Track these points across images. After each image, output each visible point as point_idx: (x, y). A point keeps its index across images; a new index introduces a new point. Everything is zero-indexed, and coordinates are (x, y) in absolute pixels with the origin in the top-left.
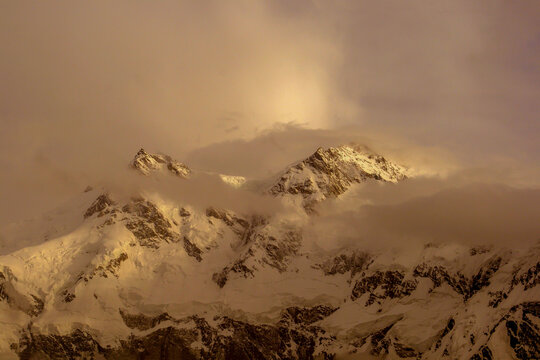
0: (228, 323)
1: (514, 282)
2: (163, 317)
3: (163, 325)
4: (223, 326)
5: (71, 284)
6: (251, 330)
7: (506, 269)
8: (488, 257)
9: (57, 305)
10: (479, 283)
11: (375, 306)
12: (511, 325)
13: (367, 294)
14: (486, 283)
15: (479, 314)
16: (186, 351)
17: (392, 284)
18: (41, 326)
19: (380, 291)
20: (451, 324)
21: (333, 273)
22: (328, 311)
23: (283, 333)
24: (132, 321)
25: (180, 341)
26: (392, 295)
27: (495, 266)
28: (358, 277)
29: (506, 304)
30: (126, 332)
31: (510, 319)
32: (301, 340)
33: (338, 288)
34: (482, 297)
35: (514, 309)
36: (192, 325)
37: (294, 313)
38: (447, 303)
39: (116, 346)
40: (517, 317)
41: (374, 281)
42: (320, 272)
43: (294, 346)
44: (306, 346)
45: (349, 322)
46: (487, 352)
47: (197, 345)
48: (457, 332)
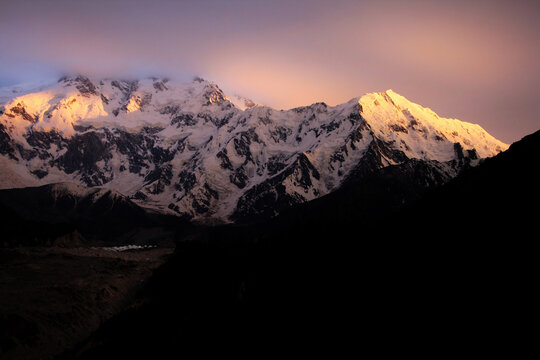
0: (118, 131)
1: (238, 123)
2: (90, 127)
3: (90, 130)
5: (50, 111)
6: (128, 135)
7: (235, 117)
8: (229, 112)
9: (44, 120)
10: (224, 122)
11: (180, 128)
12: (236, 140)
13: (177, 124)
14: (227, 122)
15: (223, 134)
16: (100, 142)
17: (188, 120)
18: (37, 128)
19: (183, 122)
20: (211, 138)
21: (164, 113)
22: (161, 129)
23: (141, 137)
24: (76, 128)
25: (97, 138)
26: (188, 124)
27: (231, 115)
28: (174, 116)
29: (235, 132)
30: (73, 132)
32: (148, 140)
33: (166, 119)
34: (225, 128)
35: (237, 134)
36: (103, 131)
37: (146, 129)
38: (210, 129)
39: (69, 138)
40: (239, 137)
41: (181, 118)
42: (158, 113)
43: (145, 143)
44: (151, 143)
45: (169, 134)
46: (225, 151)
47: (104, 140)
48: (214, 141)
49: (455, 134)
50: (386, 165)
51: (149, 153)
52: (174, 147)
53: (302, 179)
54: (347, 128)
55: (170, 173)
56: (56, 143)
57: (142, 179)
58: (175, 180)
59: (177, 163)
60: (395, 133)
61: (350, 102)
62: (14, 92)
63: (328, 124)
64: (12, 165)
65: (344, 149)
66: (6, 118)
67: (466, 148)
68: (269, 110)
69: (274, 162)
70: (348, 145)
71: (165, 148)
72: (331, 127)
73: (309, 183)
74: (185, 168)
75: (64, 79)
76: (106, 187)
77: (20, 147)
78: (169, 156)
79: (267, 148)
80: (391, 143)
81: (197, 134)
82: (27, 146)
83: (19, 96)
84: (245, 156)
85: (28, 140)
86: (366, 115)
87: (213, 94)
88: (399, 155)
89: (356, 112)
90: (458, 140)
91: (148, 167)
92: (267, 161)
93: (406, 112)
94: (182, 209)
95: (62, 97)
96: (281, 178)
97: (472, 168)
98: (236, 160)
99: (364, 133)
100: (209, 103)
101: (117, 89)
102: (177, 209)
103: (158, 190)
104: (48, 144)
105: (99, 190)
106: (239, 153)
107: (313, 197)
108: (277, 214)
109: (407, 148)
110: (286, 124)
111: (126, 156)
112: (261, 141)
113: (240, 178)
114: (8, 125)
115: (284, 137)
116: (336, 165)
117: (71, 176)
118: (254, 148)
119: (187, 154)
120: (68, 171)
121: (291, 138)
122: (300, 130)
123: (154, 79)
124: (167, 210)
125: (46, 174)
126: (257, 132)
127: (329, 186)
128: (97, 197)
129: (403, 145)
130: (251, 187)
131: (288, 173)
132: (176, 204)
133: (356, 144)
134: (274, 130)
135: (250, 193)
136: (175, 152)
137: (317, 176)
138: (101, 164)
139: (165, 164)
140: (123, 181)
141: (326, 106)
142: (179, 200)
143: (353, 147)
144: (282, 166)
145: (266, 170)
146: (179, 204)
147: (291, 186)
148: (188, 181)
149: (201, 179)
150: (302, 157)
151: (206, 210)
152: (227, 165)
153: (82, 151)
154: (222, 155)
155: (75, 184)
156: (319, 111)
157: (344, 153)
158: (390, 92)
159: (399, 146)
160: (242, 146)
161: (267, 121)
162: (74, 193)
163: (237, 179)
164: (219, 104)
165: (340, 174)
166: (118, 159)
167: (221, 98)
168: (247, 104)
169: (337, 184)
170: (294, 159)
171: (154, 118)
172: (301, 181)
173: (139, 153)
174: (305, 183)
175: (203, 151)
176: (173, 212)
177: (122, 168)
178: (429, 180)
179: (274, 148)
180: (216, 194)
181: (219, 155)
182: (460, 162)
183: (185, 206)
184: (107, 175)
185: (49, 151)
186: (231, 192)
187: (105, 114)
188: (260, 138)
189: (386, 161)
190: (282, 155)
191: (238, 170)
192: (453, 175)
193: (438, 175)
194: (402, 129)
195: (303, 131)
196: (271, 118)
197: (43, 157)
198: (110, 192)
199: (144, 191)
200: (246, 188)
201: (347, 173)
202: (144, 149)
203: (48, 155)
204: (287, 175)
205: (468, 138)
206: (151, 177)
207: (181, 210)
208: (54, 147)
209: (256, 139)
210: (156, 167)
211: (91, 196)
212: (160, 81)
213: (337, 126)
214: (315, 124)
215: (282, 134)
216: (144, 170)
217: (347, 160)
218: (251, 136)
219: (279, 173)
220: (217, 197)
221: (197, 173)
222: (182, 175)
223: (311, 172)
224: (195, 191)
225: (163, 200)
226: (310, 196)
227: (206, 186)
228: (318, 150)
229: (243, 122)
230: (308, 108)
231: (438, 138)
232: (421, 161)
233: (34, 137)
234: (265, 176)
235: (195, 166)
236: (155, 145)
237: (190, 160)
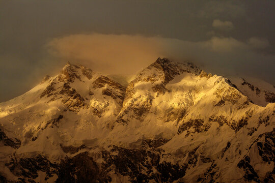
0: (115, 149)
1: (260, 122)
2: (82, 147)
3: (82, 150)
4: (113, 150)
6: (127, 152)
8: (246, 110)
12: (259, 144)
14: (246, 123)
16: (95, 163)
17: (198, 126)
19: (192, 129)
20: (229, 144)
21: (168, 121)
22: (166, 141)
23: (143, 152)
24: (66, 150)
25: (91, 159)
26: (198, 131)
27: (250, 115)
29: (256, 134)
31: (259, 141)
32: (152, 156)
35: (260, 136)
36: (98, 150)
39: (59, 162)
40: (262, 140)
41: (189, 124)
43: (149, 159)
48: (232, 149)
51: (155, 170)
56: (44, 170)
85: (12, 169)
104: (36, 173)
106: (265, 159)
111: (127, 178)
136: (186, 167)
153: (76, 176)
154: (244, 164)
168: (268, 98)
173: (143, 172)
175: (220, 162)
181: (241, 165)
202: (149, 167)
212: (159, 83)
236: (162, 161)
237: (205, 174)
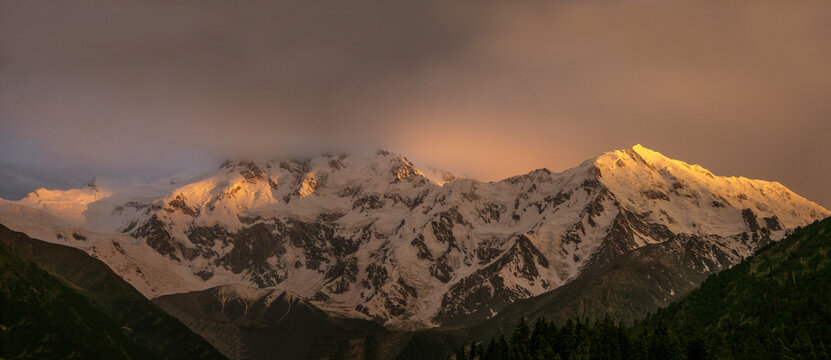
0: (291, 221)
1: (436, 201)
2: (258, 218)
3: (259, 222)
4: (288, 223)
5: (212, 202)
6: (302, 224)
7: (431, 195)
8: (423, 189)
9: (206, 212)
10: (417, 202)
11: (364, 213)
12: (434, 223)
13: (360, 207)
14: (421, 202)
15: (418, 218)
16: (270, 235)
17: (373, 202)
18: (200, 221)
19: (367, 205)
20: (403, 222)
21: (343, 196)
22: (341, 215)
23: (318, 226)
24: (243, 220)
25: (267, 230)
26: (373, 207)
27: (426, 193)
28: (356, 198)
29: (432, 213)
30: (241, 225)
31: (433, 220)
32: (326, 230)
33: (345, 203)
34: (419, 209)
35: (435, 215)
36: (273, 222)
37: (323, 216)
38: (401, 212)
39: (235, 232)
40: (437, 219)
41: (364, 200)
42: (337, 196)
43: (323, 233)
44: (330, 232)
45: (351, 221)
46: (421, 237)
47: (275, 232)
48: (406, 227)
49: (742, 197)
50: (641, 244)
51: (329, 244)
52: (358, 236)
53: (524, 268)
54: (581, 199)
55: (355, 268)
56: (221, 239)
57: (322, 276)
58: (362, 275)
59: (363, 255)
60: (651, 201)
61: (581, 166)
62: (172, 183)
63: (554, 195)
64: (173, 266)
65: (579, 226)
66: (165, 213)
67: (761, 215)
68: (474, 183)
69: (485, 248)
70: (585, 221)
71: (348, 237)
72: (559, 199)
73: (536, 273)
74: (373, 260)
75: (227, 164)
76: (279, 289)
77: (181, 245)
78: (352, 247)
79: (476, 231)
80: (646, 215)
81: (386, 218)
82: (189, 244)
83: (180, 187)
84: (447, 243)
85: (190, 237)
86: (605, 180)
87: (401, 170)
88: (658, 231)
89: (592, 178)
90: (747, 205)
91: (328, 261)
92: (476, 246)
93: (664, 172)
94: (373, 312)
95: (226, 184)
96: (495, 268)
97: (773, 243)
98: (437, 248)
99: (606, 204)
100: (397, 180)
101: (286, 171)
102: (366, 311)
103: (342, 289)
104: (212, 241)
105: (272, 291)
106: (440, 239)
107: (543, 291)
108: (494, 314)
109: (671, 220)
110: (498, 199)
111: (301, 250)
112: (467, 223)
113: (443, 271)
114: (168, 221)
115: (497, 215)
116: (570, 247)
117: (239, 276)
118: (458, 231)
119: (375, 244)
120: (236, 271)
121: (505, 216)
122: (517, 206)
123: (329, 156)
124: (354, 314)
125: (211, 275)
126: (460, 211)
127: (563, 276)
128: (270, 301)
129: (664, 217)
130: (457, 281)
131: (505, 260)
132: (365, 305)
133: (596, 219)
134: (482, 207)
135: (457, 289)
136: (359, 242)
137: (545, 263)
138: (272, 261)
139: (348, 256)
140: (299, 281)
141: (549, 173)
142: (368, 300)
143: (592, 223)
144: (497, 252)
145: (476, 259)
146: (368, 305)
147: (511, 278)
148: (377, 276)
149: (394, 274)
150: (522, 240)
151: (403, 311)
152: (425, 254)
153: (251, 247)
154: (418, 242)
155: (243, 286)
156: (541, 180)
157: (579, 232)
158: (638, 148)
159: (657, 218)
160: (442, 230)
161: (473, 197)
162: (244, 297)
163: (439, 272)
164: (410, 180)
165: (576, 259)
166: (292, 253)
167: (412, 172)
168: (445, 178)
169: (573, 272)
170: (511, 243)
171: (332, 203)
172: (523, 271)
173: (317, 246)
174: (530, 272)
175: (394, 239)
176: (361, 315)
177: (298, 265)
178: (709, 263)
179: (484, 230)
180: (413, 291)
181: (414, 243)
182: (755, 236)
183: (377, 308)
184: (281, 273)
185: (214, 249)
186: (432, 287)
187: (273, 201)
188: (464, 219)
189: (640, 240)
190: (495, 239)
191: (439, 260)
192: (746, 254)
193: (721, 256)
194: (661, 196)
195: (521, 207)
196: (477, 192)
197: (207, 256)
198: (284, 293)
199: (324, 291)
200: (452, 283)
201: (586, 257)
202: (322, 240)
203: (213, 253)
204: (503, 264)
205: (763, 201)
206: (333, 273)
207: (371, 312)
208: (218, 243)
209: (460, 220)
210: (338, 261)
211: (263, 299)
212: (336, 158)
213: (567, 197)
214: (537, 197)
215: (493, 212)
216: (323, 266)
217: (585, 240)
218: (453, 216)
219: (493, 261)
220: (415, 295)
221: (388, 267)
222: (370, 269)
223: (536, 259)
224: (387, 288)
225: (349, 302)
226: (537, 290)
227: (401, 281)
228: (543, 230)
229: (443, 200)
230: (526, 176)
231: (716, 204)
232: (694, 237)
233: (195, 233)
234: (476, 265)
235: (385, 258)
236: (335, 235)
237: (379, 250)
